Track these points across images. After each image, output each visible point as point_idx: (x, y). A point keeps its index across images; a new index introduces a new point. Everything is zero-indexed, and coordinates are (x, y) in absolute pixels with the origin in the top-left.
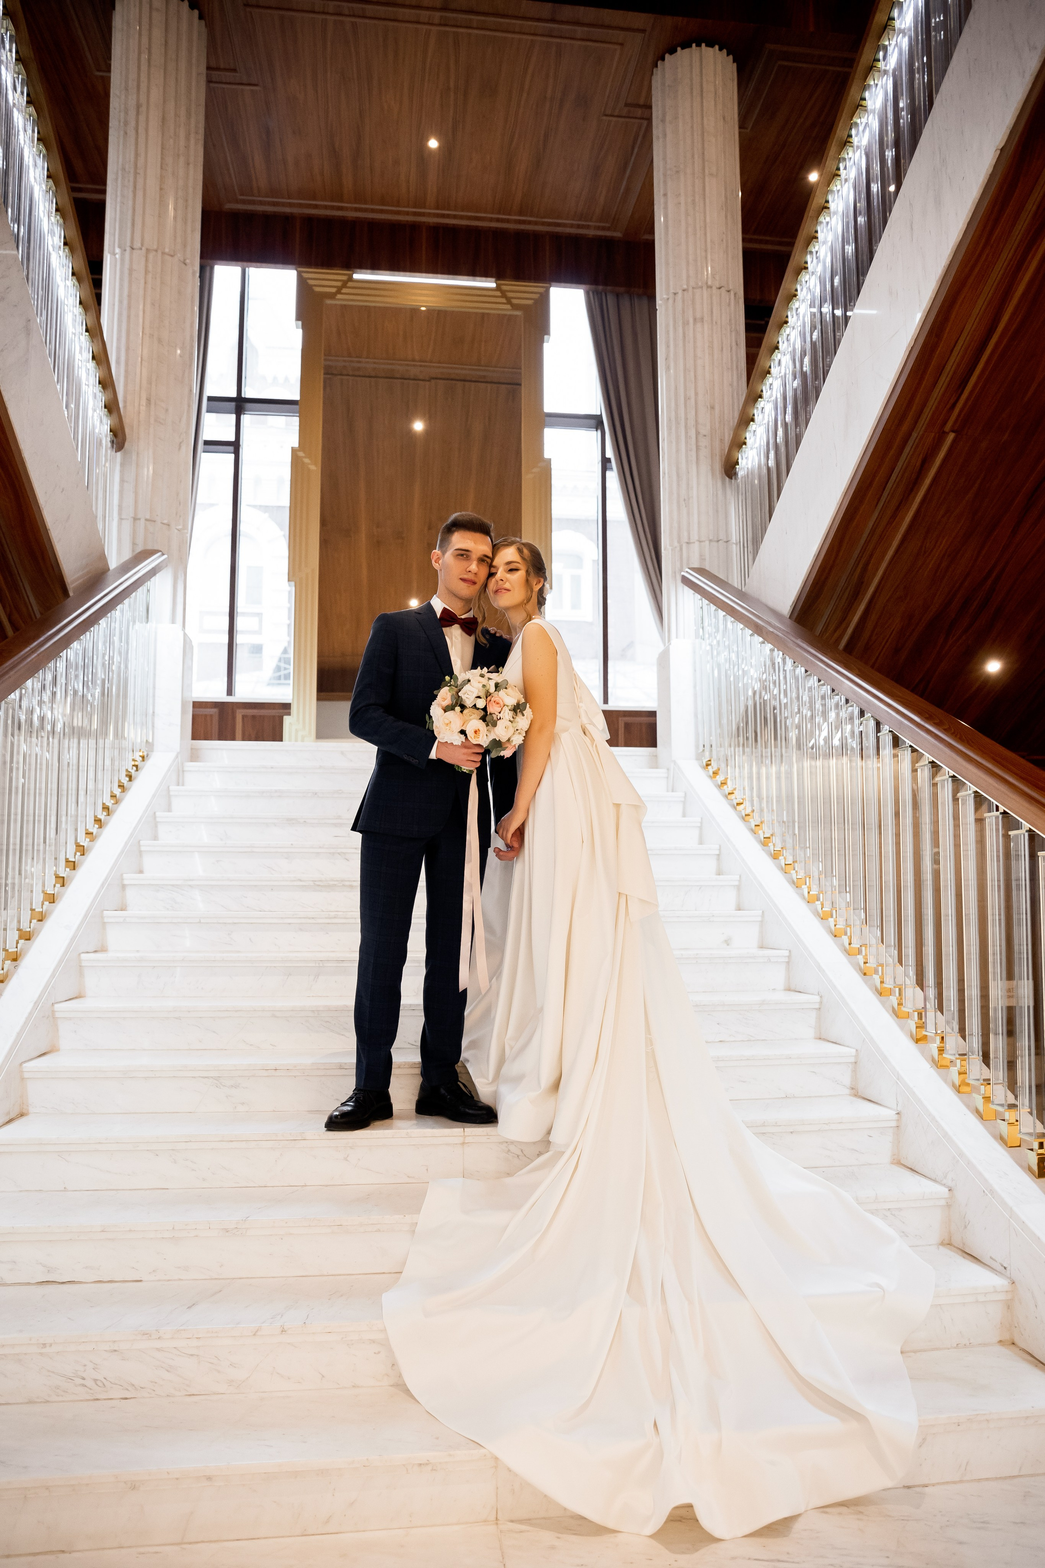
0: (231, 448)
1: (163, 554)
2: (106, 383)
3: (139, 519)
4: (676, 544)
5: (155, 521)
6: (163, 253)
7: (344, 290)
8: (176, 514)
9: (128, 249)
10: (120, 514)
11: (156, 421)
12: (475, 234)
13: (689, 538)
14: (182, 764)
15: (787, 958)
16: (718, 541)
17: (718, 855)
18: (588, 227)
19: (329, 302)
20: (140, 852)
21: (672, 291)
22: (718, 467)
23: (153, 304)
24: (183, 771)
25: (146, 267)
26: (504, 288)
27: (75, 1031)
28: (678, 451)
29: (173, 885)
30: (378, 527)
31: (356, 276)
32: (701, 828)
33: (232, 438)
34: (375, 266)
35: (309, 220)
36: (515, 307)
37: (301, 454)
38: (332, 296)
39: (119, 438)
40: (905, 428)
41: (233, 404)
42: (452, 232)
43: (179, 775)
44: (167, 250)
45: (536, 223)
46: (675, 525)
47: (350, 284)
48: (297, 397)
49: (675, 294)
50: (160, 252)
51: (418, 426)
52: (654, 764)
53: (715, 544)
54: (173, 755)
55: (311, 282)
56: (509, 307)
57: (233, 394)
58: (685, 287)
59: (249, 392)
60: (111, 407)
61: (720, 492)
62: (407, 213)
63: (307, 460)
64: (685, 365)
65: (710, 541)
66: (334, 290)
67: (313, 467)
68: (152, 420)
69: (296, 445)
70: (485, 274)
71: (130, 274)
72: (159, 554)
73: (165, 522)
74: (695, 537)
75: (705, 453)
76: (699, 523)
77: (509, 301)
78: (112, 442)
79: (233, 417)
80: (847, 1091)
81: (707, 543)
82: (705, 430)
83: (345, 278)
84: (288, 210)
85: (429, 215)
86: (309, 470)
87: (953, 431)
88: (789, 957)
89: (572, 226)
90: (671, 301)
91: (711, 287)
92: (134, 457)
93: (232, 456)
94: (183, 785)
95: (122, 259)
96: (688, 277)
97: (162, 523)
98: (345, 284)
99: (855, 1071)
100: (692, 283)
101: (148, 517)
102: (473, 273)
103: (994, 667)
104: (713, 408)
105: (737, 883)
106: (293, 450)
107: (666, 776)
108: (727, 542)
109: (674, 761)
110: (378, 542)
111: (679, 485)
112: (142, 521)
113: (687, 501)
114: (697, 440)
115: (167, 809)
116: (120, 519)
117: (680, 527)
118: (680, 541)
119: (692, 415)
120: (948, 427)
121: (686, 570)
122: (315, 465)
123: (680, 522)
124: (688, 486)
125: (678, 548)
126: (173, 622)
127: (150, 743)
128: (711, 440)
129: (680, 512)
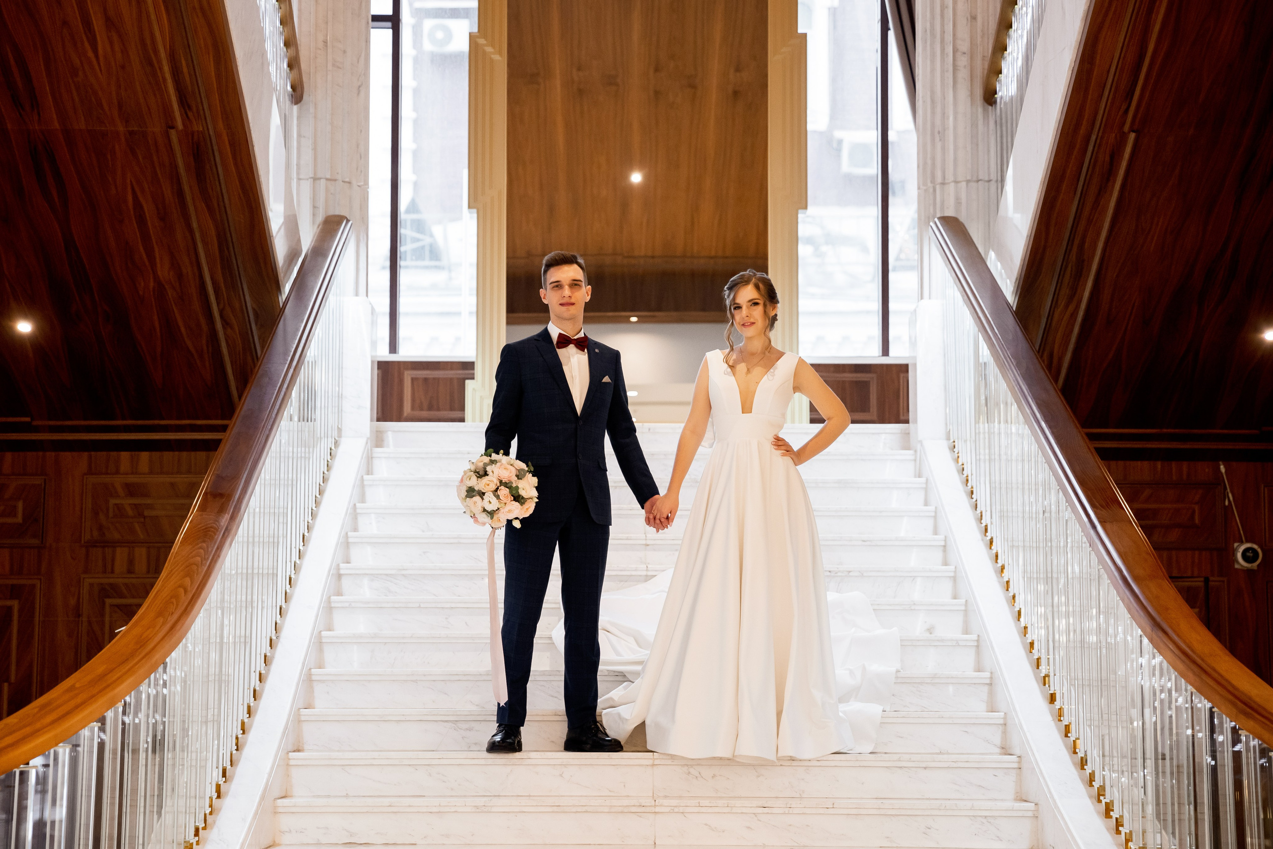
0: (389, 24)
1: (348, 221)
2: (290, 42)
3: (320, 179)
4: (930, 184)
5: (335, 180)
8: (357, 169)
10: (298, 174)
11: (333, 65)
13: (944, 178)
14: (371, 450)
15: (976, 642)
16: (978, 181)
17: (945, 546)
20: (348, 543)
22: (979, 92)
24: (372, 458)
28: (933, 70)
29: (387, 575)
30: (579, 69)
32: (935, 517)
33: (389, 11)
37: (482, 41)
39: (297, 93)
40: (1082, 131)
43: (369, 463)
46: (929, 162)
52: (906, 443)
53: (974, 184)
54: (364, 440)
60: (293, 64)
61: (980, 122)
63: (489, 49)
65: (968, 181)
67: (497, 57)
68: (330, 67)
72: (345, 221)
73: (347, 180)
74: (950, 177)
75: (963, 74)
76: (955, 160)
78: (292, 96)
80: (998, 750)
81: (964, 184)
82: (964, 46)
86: (492, 61)
87: (1133, 131)
88: (978, 641)
92: (312, 110)
93: (390, 35)
94: (372, 474)
97: (344, 181)
99: (1005, 733)
101: (328, 176)
104: (974, 18)
105: (952, 574)
106: (472, 36)
107: (913, 458)
108: (989, 181)
109: (921, 442)
110: (580, 91)
111: (933, 113)
112: (323, 182)
113: (942, 134)
114: (954, 59)
115: (363, 500)
116: (299, 179)
117: (934, 165)
118: (933, 181)
119: (949, 27)
120: (1126, 128)
121: (936, 220)
122: (500, 54)
123: (933, 159)
124: (944, 115)
125: (931, 190)
126: (357, 295)
127: (340, 430)
128: (972, 58)
129: (934, 146)
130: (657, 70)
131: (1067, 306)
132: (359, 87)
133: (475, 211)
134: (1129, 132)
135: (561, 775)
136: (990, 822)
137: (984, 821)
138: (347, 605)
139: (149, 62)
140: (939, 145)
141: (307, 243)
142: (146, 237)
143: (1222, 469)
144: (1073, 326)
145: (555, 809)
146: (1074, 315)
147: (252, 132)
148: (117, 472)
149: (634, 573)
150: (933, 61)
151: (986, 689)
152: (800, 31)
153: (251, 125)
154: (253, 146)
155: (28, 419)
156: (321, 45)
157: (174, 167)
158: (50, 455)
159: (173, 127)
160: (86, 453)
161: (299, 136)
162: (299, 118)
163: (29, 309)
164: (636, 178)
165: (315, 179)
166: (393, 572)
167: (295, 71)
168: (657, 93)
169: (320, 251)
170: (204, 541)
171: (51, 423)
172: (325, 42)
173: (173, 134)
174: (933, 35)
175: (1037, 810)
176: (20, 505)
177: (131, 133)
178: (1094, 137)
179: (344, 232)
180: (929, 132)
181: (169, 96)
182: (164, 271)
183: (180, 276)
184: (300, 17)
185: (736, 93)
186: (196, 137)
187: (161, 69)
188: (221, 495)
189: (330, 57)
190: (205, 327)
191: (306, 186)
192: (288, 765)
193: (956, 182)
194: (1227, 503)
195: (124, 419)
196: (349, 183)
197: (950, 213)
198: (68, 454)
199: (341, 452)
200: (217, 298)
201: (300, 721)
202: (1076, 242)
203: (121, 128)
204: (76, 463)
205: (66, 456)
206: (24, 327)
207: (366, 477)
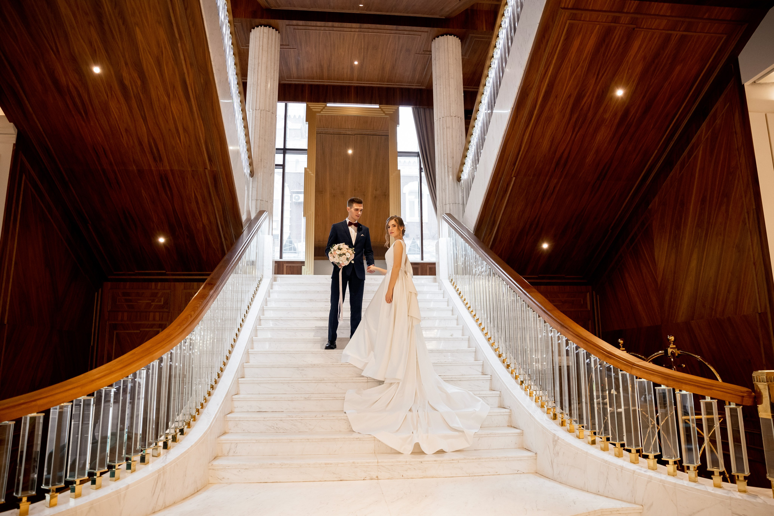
0: (282, 167)
1: (267, 212)
2: (250, 157)
4: (441, 205)
5: (263, 200)
6: (266, 111)
7: (324, 110)
8: (270, 197)
9: (255, 110)
10: (252, 198)
12: (371, 89)
14: (272, 283)
17: (452, 309)
18: (413, 86)
19: (318, 114)
20: (264, 310)
21: (439, 118)
22: (455, 178)
23: (263, 128)
25: (261, 115)
26: (382, 108)
28: (441, 172)
30: (334, 190)
31: (329, 105)
32: (448, 302)
33: (282, 163)
34: (335, 102)
35: (311, 86)
36: (386, 114)
37: (308, 170)
38: (319, 112)
39: (252, 174)
40: (499, 176)
41: (282, 151)
42: (363, 88)
43: (272, 286)
44: (267, 110)
45: (394, 85)
46: (441, 198)
47: (326, 108)
48: (307, 148)
49: (440, 118)
50: (265, 111)
51: (350, 152)
52: (435, 281)
53: (455, 204)
54: (270, 279)
55: (311, 107)
56: (384, 114)
57: (282, 147)
58: (443, 116)
59: (288, 146)
60: (251, 164)
61: (456, 186)
62: (347, 83)
63: (310, 172)
64: (443, 143)
65: (453, 204)
66: (320, 110)
67: (312, 175)
68: (262, 167)
69: (306, 167)
70: (375, 103)
71: (255, 119)
72: (265, 212)
73: (267, 200)
74: (447, 202)
75: (451, 173)
76: (449, 198)
77: (384, 112)
78: (250, 174)
79: (282, 155)
80: (481, 373)
82: (451, 165)
83: (324, 106)
84: (303, 83)
85: (355, 83)
88: (469, 338)
89: (407, 85)
90: (439, 121)
91: (452, 116)
92: (256, 179)
93: (282, 170)
94: (273, 289)
95: (253, 113)
96: (444, 113)
97: (265, 201)
98: (324, 108)
99: (483, 367)
100: (446, 115)
101: (261, 199)
102: (371, 103)
103: (545, 246)
104: (453, 158)
106: (305, 169)
107: (438, 285)
109: (441, 280)
110: (334, 196)
111: (442, 184)
112: (259, 201)
113: (445, 190)
114: (448, 169)
115: (269, 296)
116: (252, 200)
118: (442, 204)
119: (446, 160)
120: (513, 176)
121: (444, 214)
122: (313, 174)
123: (442, 197)
124: (445, 184)
126: (269, 234)
127: (262, 276)
128: (453, 169)
129: (442, 194)
130: (355, 190)
131: (489, 235)
132: (271, 174)
133: (305, 217)
137: (483, 398)
138: (262, 329)
139: (198, 145)
140: (444, 193)
141: (253, 216)
142: (199, 208)
145: (334, 398)
146: (490, 239)
147: (233, 171)
148: (193, 289)
150: (441, 170)
151: (474, 353)
152: (398, 169)
153: (233, 168)
154: (233, 176)
155: (165, 271)
156: (260, 160)
157: (207, 183)
158: (172, 283)
159: (206, 169)
160: (183, 283)
161: (252, 187)
162: (252, 182)
163: (164, 235)
165: (257, 200)
166: (278, 318)
167: (251, 167)
169: (257, 218)
170: (202, 299)
171: (172, 273)
172: (261, 160)
173: (206, 171)
174: (441, 162)
175: (501, 394)
176: (163, 299)
177: (193, 171)
178: (503, 178)
179: (265, 214)
180: (441, 190)
181: (205, 157)
182: (205, 221)
183: (210, 222)
184: (254, 152)
185: (375, 197)
186: (214, 172)
187: (202, 147)
189: (262, 164)
190: (219, 240)
191: (254, 202)
192: (238, 383)
193: (449, 204)
195: (195, 271)
196: (267, 202)
197: (448, 212)
198: (178, 283)
199: (262, 283)
200: (222, 230)
201: (243, 367)
202: (494, 214)
203: (189, 169)
204: (180, 286)
205: (177, 284)
206: (162, 240)
207: (270, 290)
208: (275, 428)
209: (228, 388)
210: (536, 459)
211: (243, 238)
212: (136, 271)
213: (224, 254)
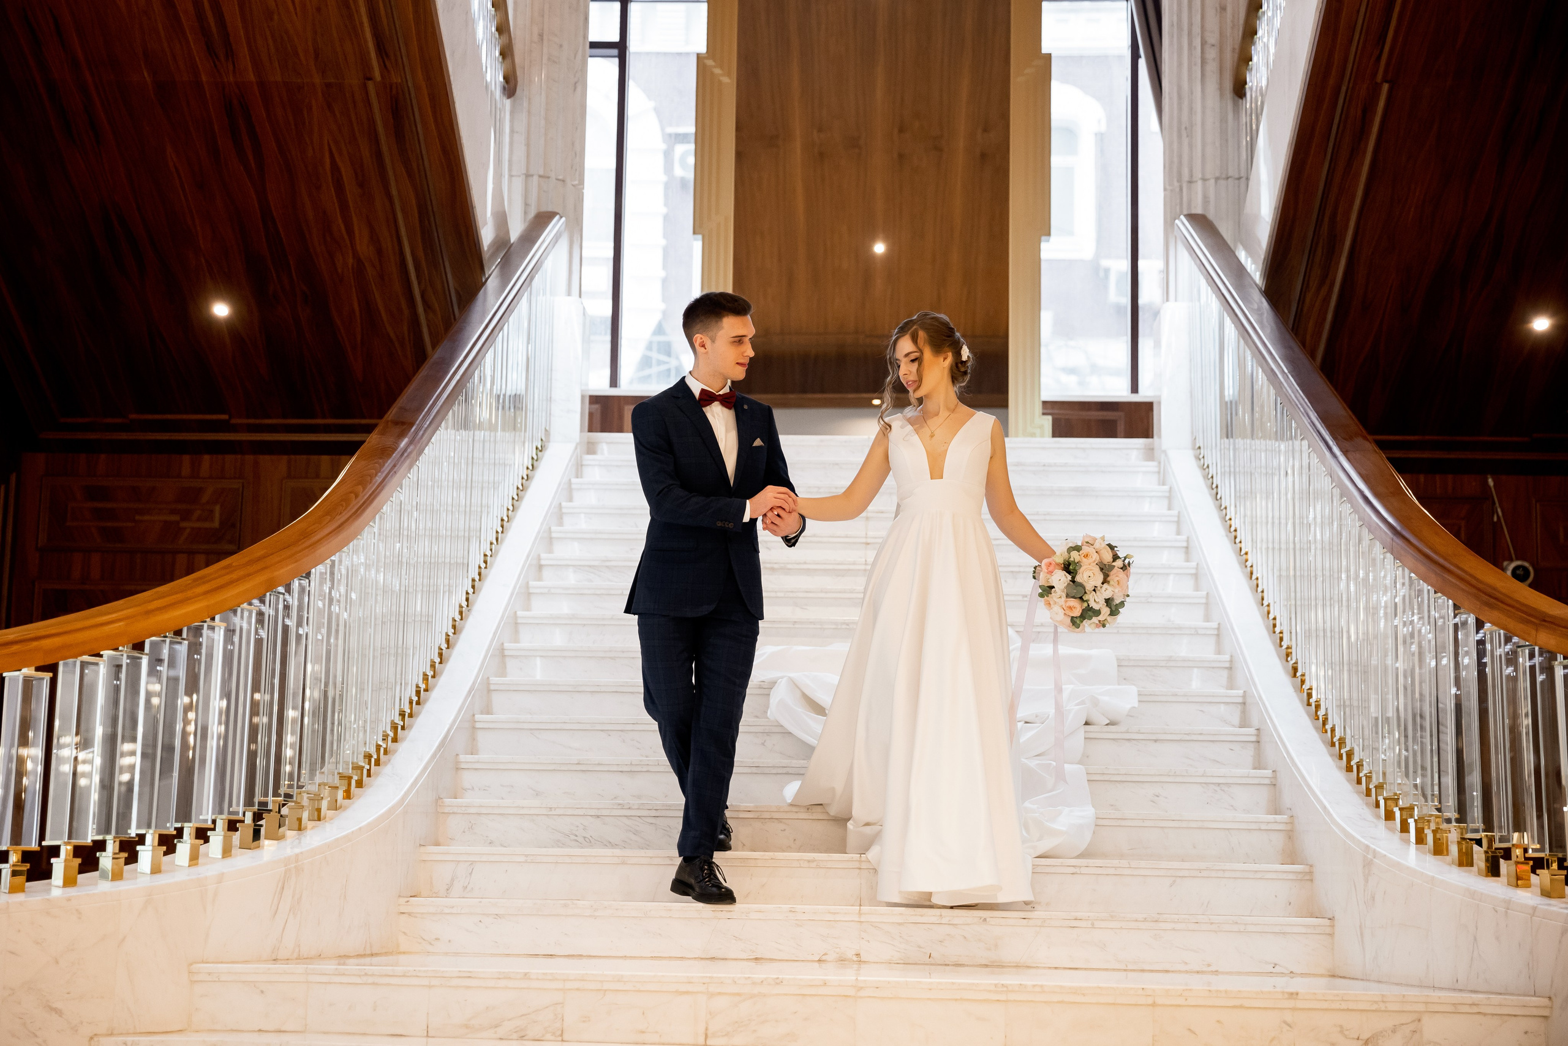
0: (615, 52)
1: (561, 217)
2: (502, 29)
3: (532, 176)
4: (1176, 184)
5: (549, 177)
8: (572, 168)
10: (510, 170)
11: (549, 59)
13: (1191, 176)
14: (581, 457)
15: (1216, 631)
16: (1227, 178)
17: (1187, 548)
20: (551, 538)
22: (1228, 85)
24: (582, 465)
27: (521, 669)
28: (1180, 65)
29: (590, 566)
30: (820, 130)
33: (616, 38)
37: (710, 62)
39: (510, 86)
40: (1332, 81)
43: (579, 468)
46: (1176, 160)
52: (1151, 455)
53: (1222, 182)
54: (574, 444)
60: (506, 53)
61: (1230, 116)
63: (717, 71)
65: (1217, 179)
67: (726, 80)
68: (545, 60)
69: (703, 49)
72: (557, 217)
73: (561, 177)
74: (1198, 175)
75: (1212, 67)
76: (1203, 156)
78: (504, 88)
79: (617, 6)
81: (1212, 181)
82: (1213, 38)
86: (720, 82)
87: (1387, 82)
88: (1218, 629)
92: (525, 104)
93: (616, 62)
94: (581, 478)
97: (557, 179)
99: (1244, 710)
101: (541, 173)
104: (1223, 9)
105: (1193, 571)
106: (700, 60)
107: (1156, 469)
108: (1239, 178)
109: (1165, 452)
110: (821, 154)
111: (1180, 109)
112: (535, 178)
113: (1190, 130)
114: (1203, 52)
115: (570, 499)
116: (511, 176)
117: (1180, 163)
118: (1179, 180)
119: (1197, 19)
120: (1379, 78)
121: (1182, 217)
122: (729, 75)
123: (1180, 157)
124: (1191, 110)
125: (1178, 190)
126: (569, 294)
127: (548, 432)
128: (1221, 51)
129: (1180, 143)
130: (901, 130)
132: (575, 84)
133: (700, 237)
134: (1382, 83)
135: (763, 744)
136: (1223, 791)
137: (1217, 788)
138: (546, 590)
140: (1186, 141)
141: (515, 233)
142: (344, 206)
143: (1491, 482)
144: (1326, 313)
146: (1326, 300)
147: (453, 87)
148: (317, 476)
149: (852, 567)
150: (1180, 55)
151: (1225, 673)
152: (1044, 50)
153: (452, 78)
154: (454, 103)
155: (225, 417)
156: (536, 38)
157: (372, 122)
158: (249, 458)
159: (370, 79)
160: (285, 458)
161: (512, 131)
162: (512, 113)
163: (228, 292)
164: (879, 248)
165: (528, 176)
166: (596, 563)
167: (508, 61)
168: (901, 156)
169: (530, 237)
171: (252, 421)
172: (541, 36)
173: (370, 85)
174: (1180, 28)
175: (1275, 778)
176: (217, 509)
177: (328, 85)
178: (1344, 89)
179: (556, 226)
180: (1175, 129)
181: (366, 41)
182: (364, 247)
183: (379, 252)
184: (515, 10)
185: (983, 156)
186: (394, 92)
187: (358, 11)
188: (403, 423)
189: (545, 50)
190: (406, 312)
191: (518, 184)
192: (474, 728)
193: (1204, 180)
194: (1495, 519)
195: (324, 417)
196: (563, 181)
197: (1198, 210)
198: (267, 457)
199: (547, 455)
200: (418, 277)
201: (489, 691)
202: (1328, 213)
203: (317, 80)
204: (275, 467)
205: (265, 460)
206: (221, 310)
207: (574, 480)
208: (580, 839)
209: (447, 727)
210: (1331, 935)
211: (485, 300)
212: (133, 416)
213: (421, 357)
